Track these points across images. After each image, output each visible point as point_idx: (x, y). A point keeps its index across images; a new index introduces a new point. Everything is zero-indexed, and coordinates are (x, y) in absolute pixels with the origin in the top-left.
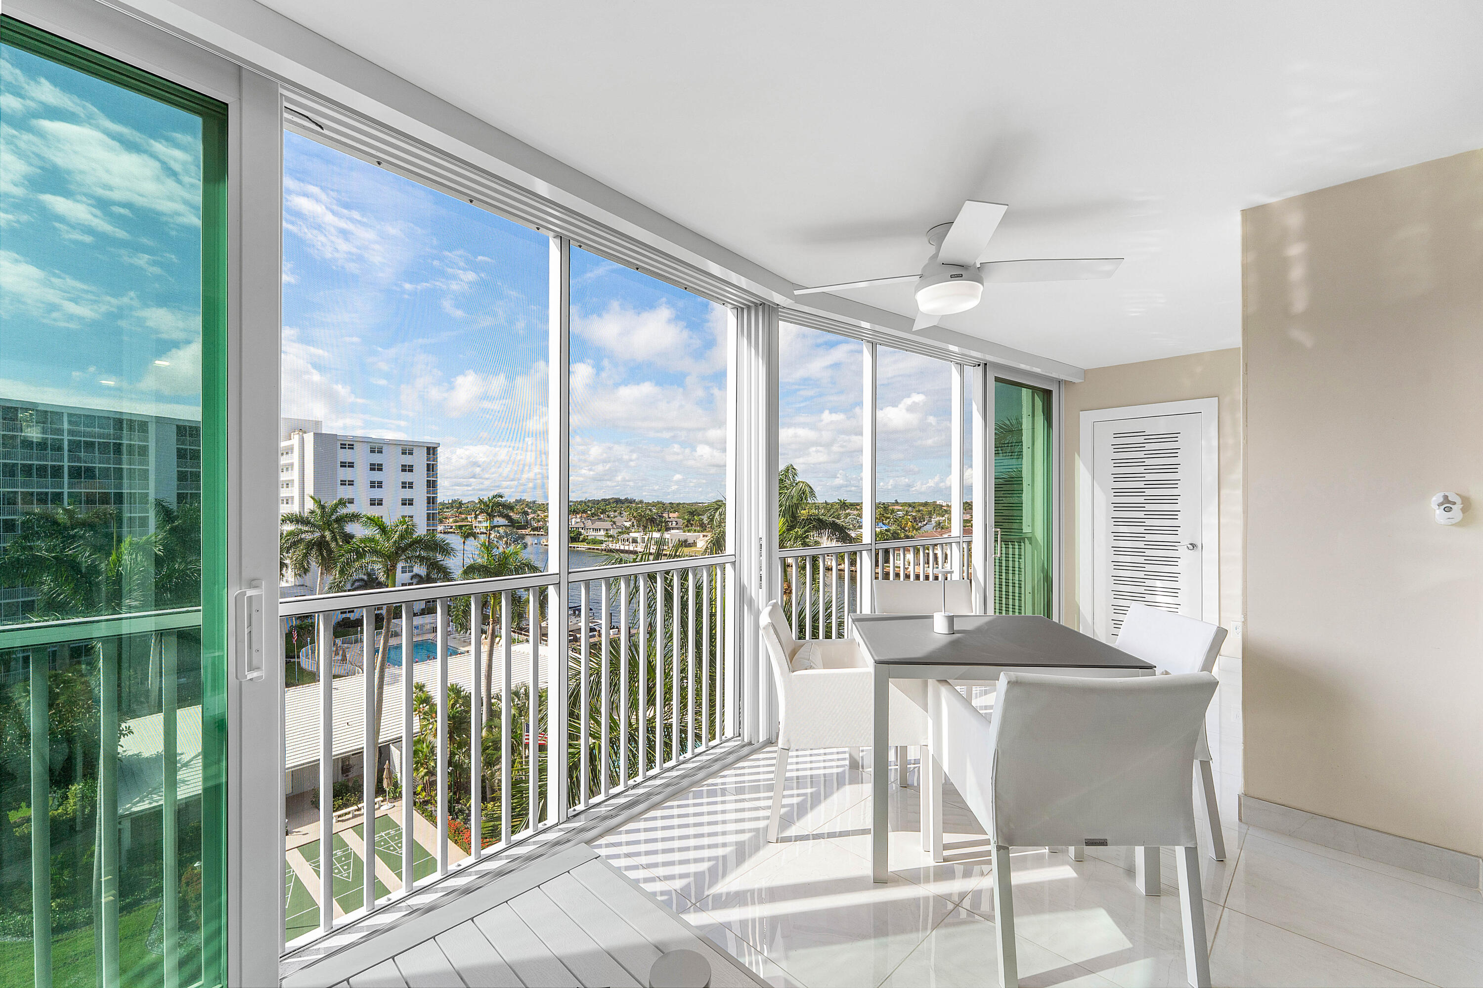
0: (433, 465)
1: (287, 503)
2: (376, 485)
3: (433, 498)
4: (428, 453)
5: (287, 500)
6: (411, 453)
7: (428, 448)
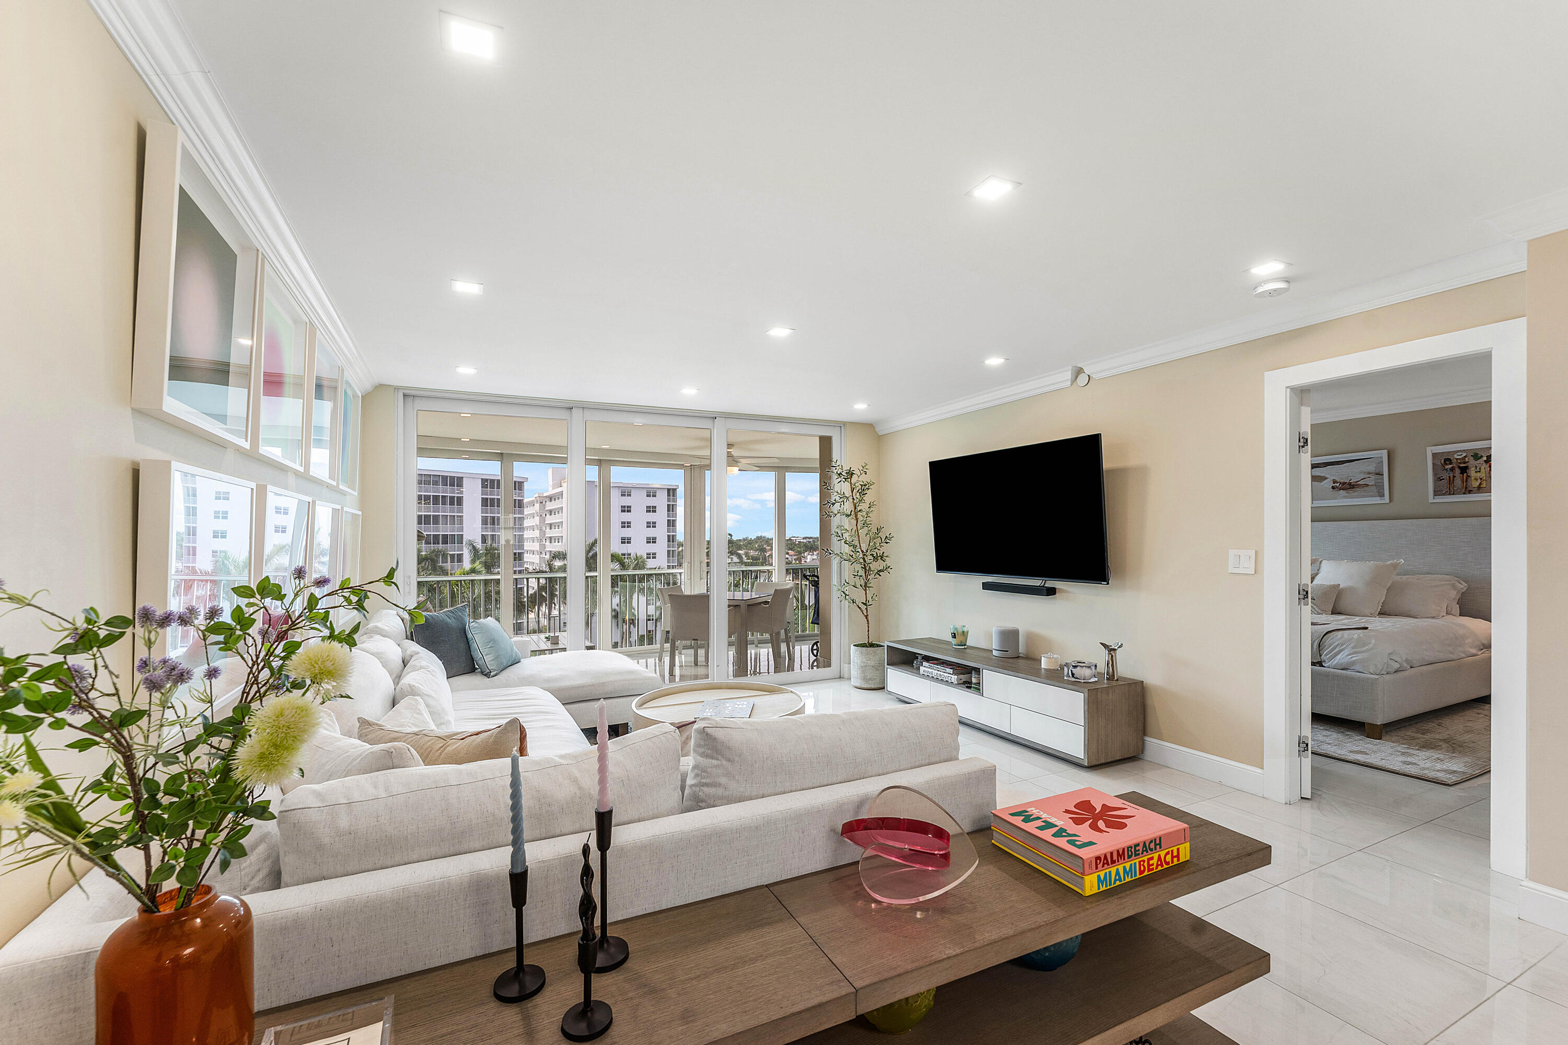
0: (673, 505)
1: (558, 542)
2: (626, 525)
3: (673, 536)
4: (669, 495)
5: (558, 539)
6: (654, 496)
7: (669, 490)
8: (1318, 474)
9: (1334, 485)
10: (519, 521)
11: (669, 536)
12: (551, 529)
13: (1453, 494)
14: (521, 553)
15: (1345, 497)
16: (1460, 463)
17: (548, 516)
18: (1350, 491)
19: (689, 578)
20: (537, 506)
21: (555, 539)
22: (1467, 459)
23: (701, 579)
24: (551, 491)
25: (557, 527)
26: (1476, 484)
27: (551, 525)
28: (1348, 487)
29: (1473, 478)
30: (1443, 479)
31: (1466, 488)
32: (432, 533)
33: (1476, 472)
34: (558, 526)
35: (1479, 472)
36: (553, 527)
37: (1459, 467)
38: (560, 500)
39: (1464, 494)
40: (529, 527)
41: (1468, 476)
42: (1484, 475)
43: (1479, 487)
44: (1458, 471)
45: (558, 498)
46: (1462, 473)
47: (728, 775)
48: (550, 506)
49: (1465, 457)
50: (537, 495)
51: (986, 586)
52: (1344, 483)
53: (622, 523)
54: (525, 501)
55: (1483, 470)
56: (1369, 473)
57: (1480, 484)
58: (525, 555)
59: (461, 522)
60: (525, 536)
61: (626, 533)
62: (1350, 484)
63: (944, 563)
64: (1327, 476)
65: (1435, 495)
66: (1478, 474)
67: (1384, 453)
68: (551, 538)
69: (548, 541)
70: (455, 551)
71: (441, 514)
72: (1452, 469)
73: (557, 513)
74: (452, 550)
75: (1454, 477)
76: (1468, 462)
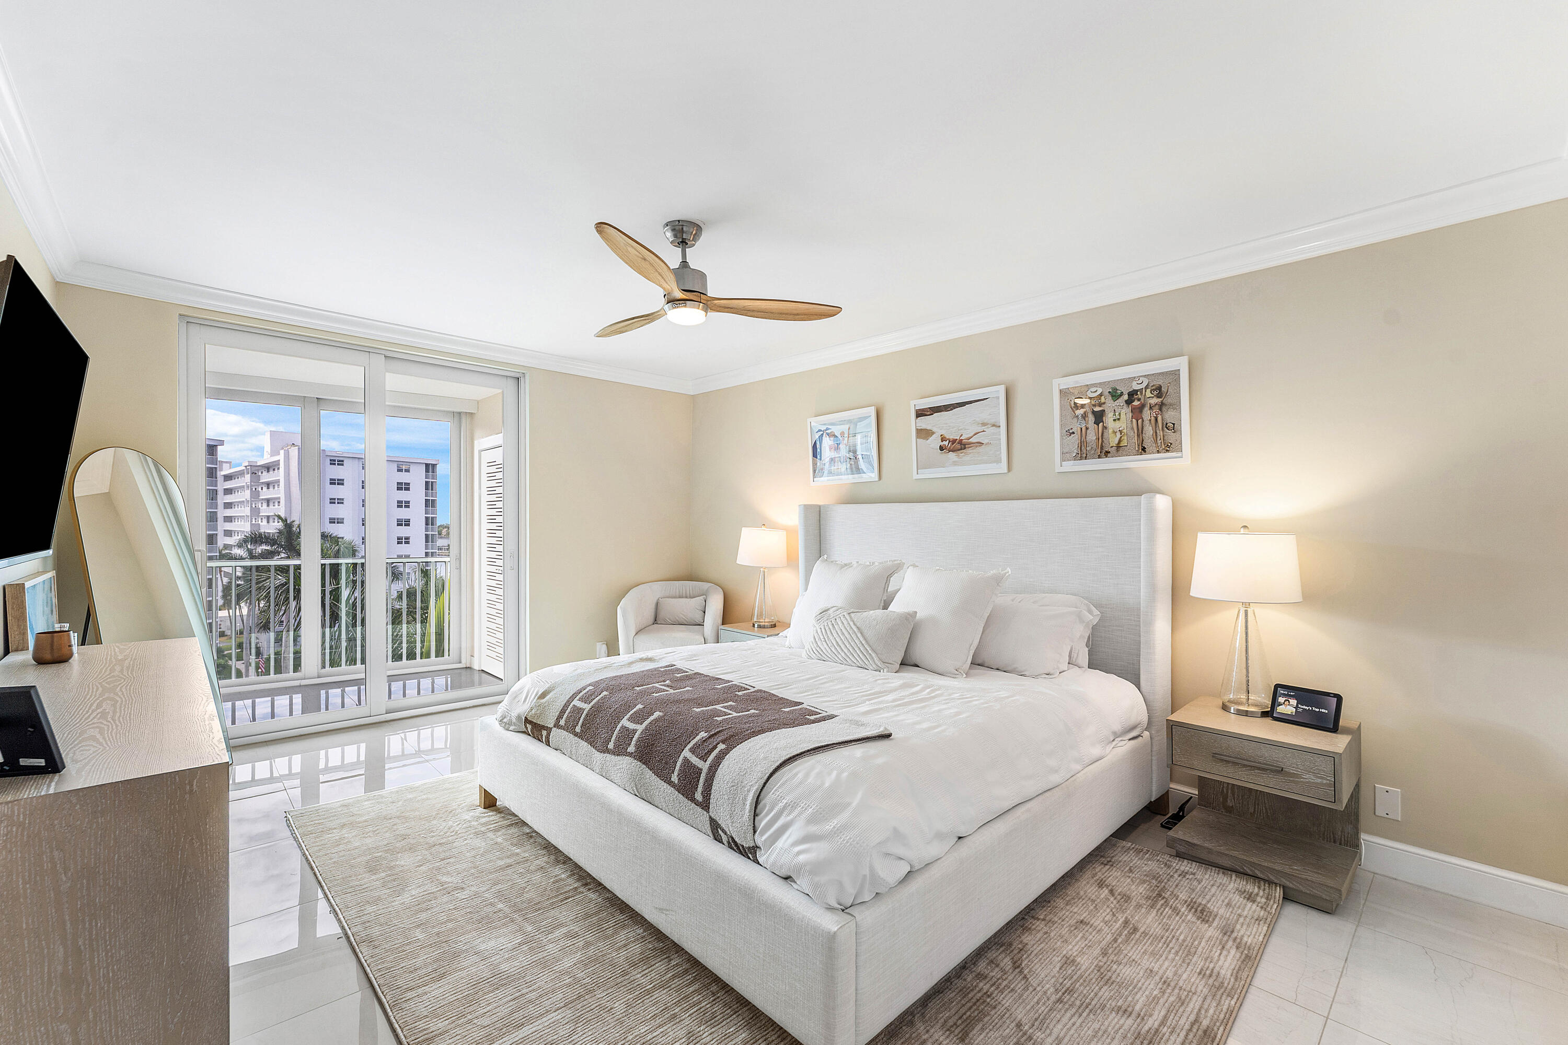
0: (432, 482)
3: (432, 519)
4: (427, 471)
6: (407, 471)
7: (427, 465)
8: (924, 426)
9: (942, 444)
11: (427, 518)
13: (1086, 458)
15: (955, 463)
16: (1095, 405)
18: (961, 454)
20: (248, 477)
22: (1103, 399)
24: (267, 459)
26: (1114, 441)
28: (959, 446)
29: (1111, 431)
30: (1073, 433)
31: (1102, 446)
33: (1115, 420)
35: (1119, 419)
37: (1094, 412)
38: (276, 471)
39: (1099, 457)
41: (1105, 428)
42: (1124, 426)
43: (1118, 447)
44: (1091, 418)
45: (274, 470)
46: (1097, 423)
48: (265, 477)
49: (1101, 395)
50: (247, 464)
52: (954, 441)
55: (1123, 416)
56: (984, 424)
57: (1120, 441)
62: (960, 442)
64: (934, 429)
65: (1063, 460)
66: (1118, 424)
67: (1001, 390)
72: (1084, 416)
75: (1087, 429)
76: (1104, 403)
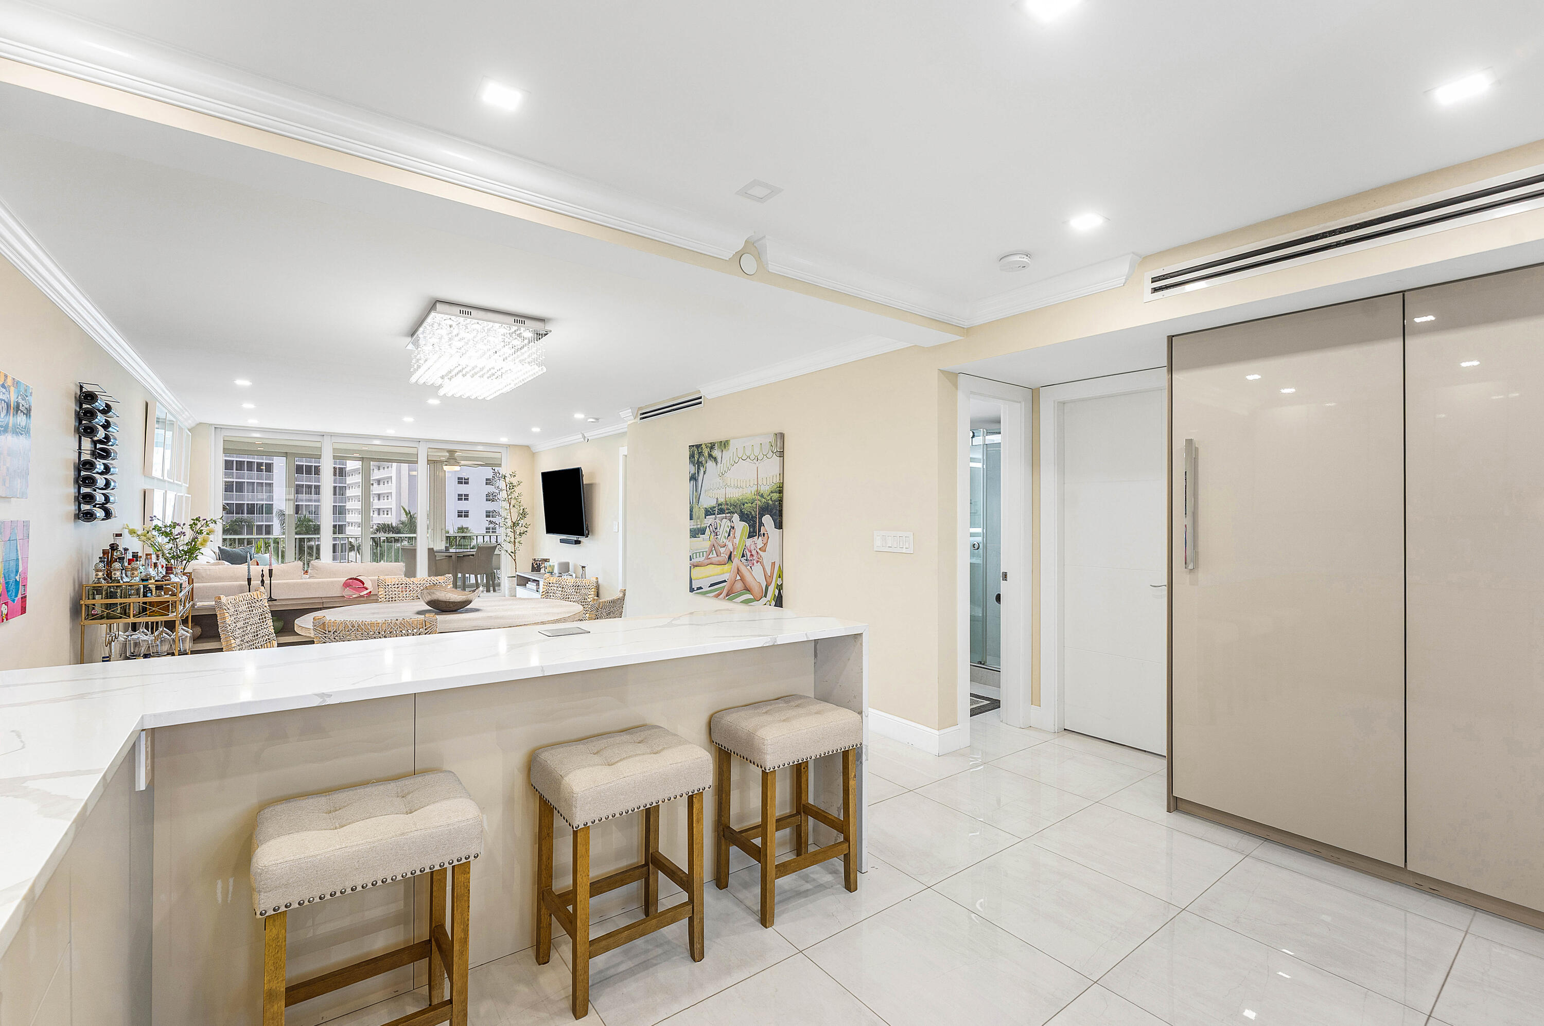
10: (340, 490)
12: (379, 499)
14: (342, 525)
17: (375, 485)
19: (433, 540)
21: (383, 511)
23: (442, 541)
25: (386, 498)
27: (379, 496)
32: (235, 502)
34: (388, 496)
36: (382, 498)
40: (354, 496)
47: (316, 574)
51: (562, 541)
53: (459, 495)
54: (347, 469)
58: (347, 528)
59: (271, 491)
60: (347, 508)
61: (463, 506)
63: (549, 531)
68: (379, 509)
69: (376, 513)
70: (262, 521)
71: (246, 481)
73: (386, 483)
74: (259, 520)
